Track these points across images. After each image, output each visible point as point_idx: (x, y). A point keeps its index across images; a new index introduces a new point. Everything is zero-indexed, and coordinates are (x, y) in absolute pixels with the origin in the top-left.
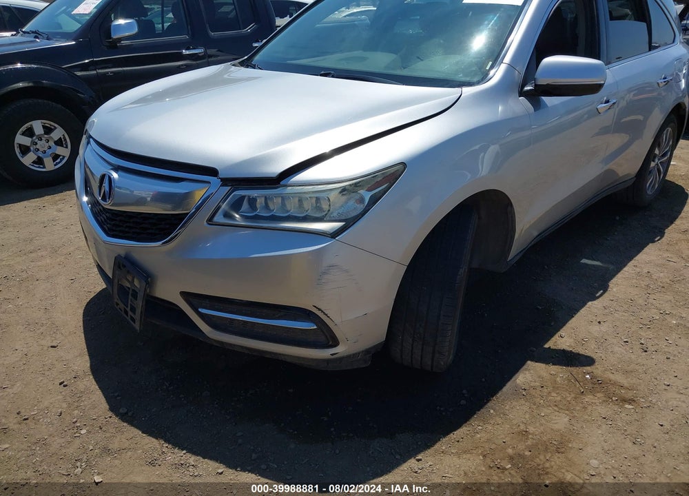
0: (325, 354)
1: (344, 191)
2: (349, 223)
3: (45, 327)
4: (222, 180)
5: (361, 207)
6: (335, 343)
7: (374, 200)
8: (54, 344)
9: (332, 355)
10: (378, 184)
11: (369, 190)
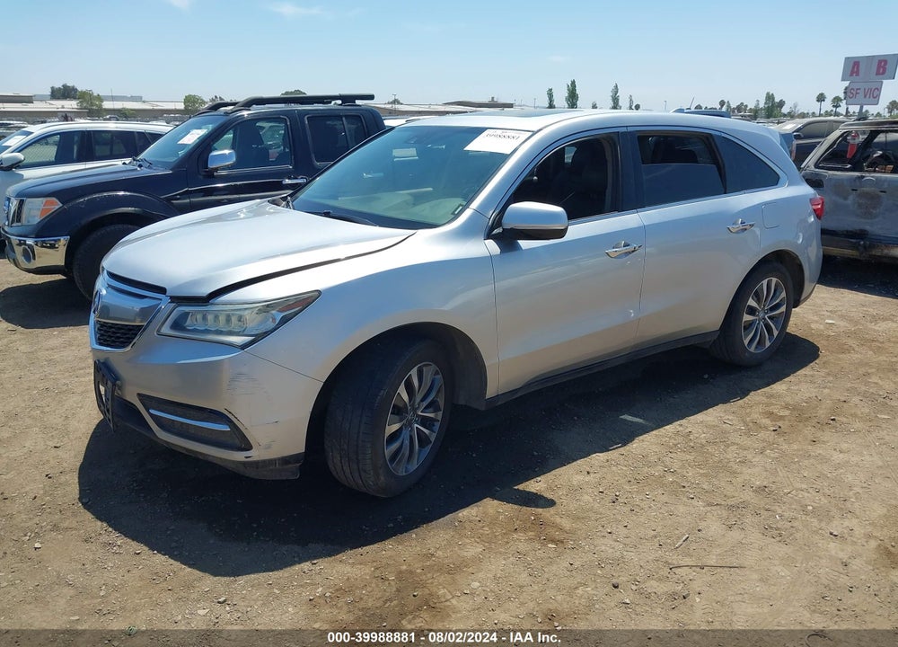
0: (239, 456)
1: (260, 311)
2: (258, 338)
3: (57, 432)
4: (171, 297)
5: (273, 326)
6: (248, 447)
7: (285, 320)
8: (58, 445)
9: (246, 457)
10: (289, 307)
11: (281, 311)
